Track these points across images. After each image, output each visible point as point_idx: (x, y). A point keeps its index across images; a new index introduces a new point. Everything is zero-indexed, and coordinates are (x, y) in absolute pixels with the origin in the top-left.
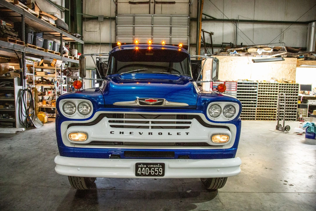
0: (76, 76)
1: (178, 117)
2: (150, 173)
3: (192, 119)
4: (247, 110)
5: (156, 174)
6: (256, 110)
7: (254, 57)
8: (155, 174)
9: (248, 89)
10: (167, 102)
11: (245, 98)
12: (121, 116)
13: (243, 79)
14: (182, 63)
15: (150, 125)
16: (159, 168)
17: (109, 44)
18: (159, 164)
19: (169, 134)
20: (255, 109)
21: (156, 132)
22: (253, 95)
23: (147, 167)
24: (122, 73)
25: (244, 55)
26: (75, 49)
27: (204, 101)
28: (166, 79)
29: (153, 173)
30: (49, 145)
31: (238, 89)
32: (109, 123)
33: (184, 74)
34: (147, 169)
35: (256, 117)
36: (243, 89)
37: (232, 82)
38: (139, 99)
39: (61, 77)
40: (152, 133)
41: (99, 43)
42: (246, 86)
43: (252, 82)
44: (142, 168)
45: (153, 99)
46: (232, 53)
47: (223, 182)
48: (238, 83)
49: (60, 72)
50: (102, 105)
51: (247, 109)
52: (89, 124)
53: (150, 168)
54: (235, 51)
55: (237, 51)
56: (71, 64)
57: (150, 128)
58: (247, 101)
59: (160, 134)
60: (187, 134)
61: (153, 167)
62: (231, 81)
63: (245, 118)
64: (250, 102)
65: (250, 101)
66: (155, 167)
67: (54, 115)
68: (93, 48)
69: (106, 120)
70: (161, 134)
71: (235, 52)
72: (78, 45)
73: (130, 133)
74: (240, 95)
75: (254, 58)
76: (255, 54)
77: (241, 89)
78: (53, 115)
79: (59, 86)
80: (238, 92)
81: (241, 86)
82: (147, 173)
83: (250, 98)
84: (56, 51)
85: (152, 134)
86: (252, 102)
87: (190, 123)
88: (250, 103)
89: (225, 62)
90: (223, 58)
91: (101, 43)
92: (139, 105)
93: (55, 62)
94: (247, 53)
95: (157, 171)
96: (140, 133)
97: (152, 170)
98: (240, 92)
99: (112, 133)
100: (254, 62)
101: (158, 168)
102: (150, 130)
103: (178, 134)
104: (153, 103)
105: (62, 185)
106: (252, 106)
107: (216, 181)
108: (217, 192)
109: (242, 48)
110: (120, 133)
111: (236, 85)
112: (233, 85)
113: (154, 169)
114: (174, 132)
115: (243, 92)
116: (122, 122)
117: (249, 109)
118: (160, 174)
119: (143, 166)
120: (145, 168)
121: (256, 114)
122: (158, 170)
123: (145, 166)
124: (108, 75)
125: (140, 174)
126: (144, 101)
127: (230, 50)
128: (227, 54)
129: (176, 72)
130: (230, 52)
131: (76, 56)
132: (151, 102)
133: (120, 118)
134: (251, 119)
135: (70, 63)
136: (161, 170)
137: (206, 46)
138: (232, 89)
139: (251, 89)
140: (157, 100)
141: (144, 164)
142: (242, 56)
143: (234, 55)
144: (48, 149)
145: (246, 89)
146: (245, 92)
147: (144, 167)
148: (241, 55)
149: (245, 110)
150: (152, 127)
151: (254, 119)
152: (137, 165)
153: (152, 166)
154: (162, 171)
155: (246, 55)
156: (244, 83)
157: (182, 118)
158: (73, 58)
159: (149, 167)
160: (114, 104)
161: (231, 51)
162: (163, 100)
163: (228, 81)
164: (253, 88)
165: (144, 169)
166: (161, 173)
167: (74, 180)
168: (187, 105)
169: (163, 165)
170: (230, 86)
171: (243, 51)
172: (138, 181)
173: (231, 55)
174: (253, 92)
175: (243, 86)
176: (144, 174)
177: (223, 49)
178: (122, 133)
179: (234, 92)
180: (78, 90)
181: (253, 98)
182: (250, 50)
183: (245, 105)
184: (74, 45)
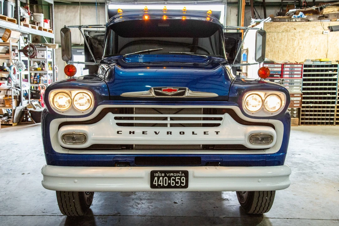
0: (43, 58)
1: (206, 111)
2: (169, 184)
3: (223, 114)
4: (319, 109)
5: (177, 185)
6: (336, 109)
7: (331, 22)
8: (175, 185)
9: (322, 75)
10: (190, 91)
11: (317, 89)
12: (130, 111)
13: (314, 59)
14: (212, 37)
15: (169, 122)
16: (181, 177)
17: (95, 5)
18: (181, 172)
19: (193, 133)
20: (333, 107)
21: (176, 131)
22: (330, 84)
23: (166, 176)
24: (126, 55)
25: (316, 19)
26: (38, 12)
27: (239, 90)
28: (190, 62)
29: (173, 183)
30: (12, 164)
31: (305, 75)
32: (115, 120)
33: (214, 54)
34: (166, 179)
35: (335, 120)
36: (313, 75)
37: (295, 64)
38: (154, 89)
39: (19, 59)
40: (171, 132)
41: (79, 3)
42: (318, 71)
43: (329, 64)
44: (159, 178)
45: (172, 89)
46: (296, 16)
47: (268, 201)
48: (305, 66)
49: (17, 52)
50: (107, 96)
51: (320, 107)
52: (88, 122)
53: (169, 178)
54: (301, 13)
55: (305, 13)
56: (32, 36)
57: (169, 126)
58: (321, 94)
59: (182, 133)
60: (217, 133)
61: (173, 176)
62: (294, 62)
63: (316, 121)
64: (325, 96)
65: (325, 94)
66: (176, 176)
67: (10, 121)
68: (68, 11)
69: (110, 116)
70: (184, 133)
71: (301, 16)
72: (43, 6)
73: (143, 133)
74: (309, 84)
75: (333, 24)
76: (336, 16)
77: (309, 75)
78: (8, 121)
79: (17, 73)
80: (304, 80)
81: (310, 71)
82: (166, 184)
83: (325, 89)
84: (10, 16)
85: (171, 134)
86: (329, 95)
87: (221, 119)
88: (325, 98)
89: (283, 32)
90: (280, 25)
91: (81, 3)
92: (154, 96)
93: (9, 34)
94: (322, 15)
95: (178, 181)
96: (156, 133)
97: (172, 180)
98: (309, 80)
99: (120, 132)
100: (332, 31)
101: (179, 178)
102: (169, 129)
103: (205, 133)
104: (173, 93)
105: (44, 212)
106: (329, 103)
107: (258, 201)
108: (263, 218)
109: (314, 8)
110: (130, 133)
111: (301, 69)
112: (296, 69)
113: (174, 178)
114: (200, 131)
115: (313, 80)
116: (132, 118)
117: (324, 107)
118: (182, 185)
119: (160, 174)
120: (163, 177)
121: (335, 115)
122: (180, 179)
123: (163, 175)
124: (105, 57)
125: (157, 185)
126: (160, 91)
127: (293, 12)
128: (287, 18)
129: (203, 52)
130: (292, 15)
131: (42, 25)
132: (170, 92)
133: (129, 113)
134: (327, 123)
135: (30, 35)
136: (183, 179)
137: (254, 6)
138: (295, 76)
139: (326, 75)
140: (177, 89)
141: (161, 172)
142: (313, 21)
143: (299, 20)
144: (11, 169)
145: (318, 75)
146: (317, 80)
147: (161, 176)
148: (310, 19)
149: (317, 109)
150: (172, 125)
151: (332, 124)
152: (153, 174)
153: (172, 174)
154: (184, 181)
155: (320, 18)
156: (315, 65)
157: (210, 114)
158: (37, 27)
159: (168, 175)
160: (121, 95)
161: (295, 14)
162: (185, 89)
163: (288, 63)
164: (330, 72)
165: (161, 178)
166: (183, 183)
167: (65, 201)
168: (216, 95)
169: (186, 174)
170: (292, 71)
171: (315, 13)
172: (151, 206)
173: (294, 20)
174: (330, 80)
175: (314, 71)
176: (162, 185)
177: (283, 10)
178: (132, 133)
179: (299, 81)
180: (71, 77)
181: (329, 89)
182: (326, 11)
183: (316, 100)
184: (35, 6)
